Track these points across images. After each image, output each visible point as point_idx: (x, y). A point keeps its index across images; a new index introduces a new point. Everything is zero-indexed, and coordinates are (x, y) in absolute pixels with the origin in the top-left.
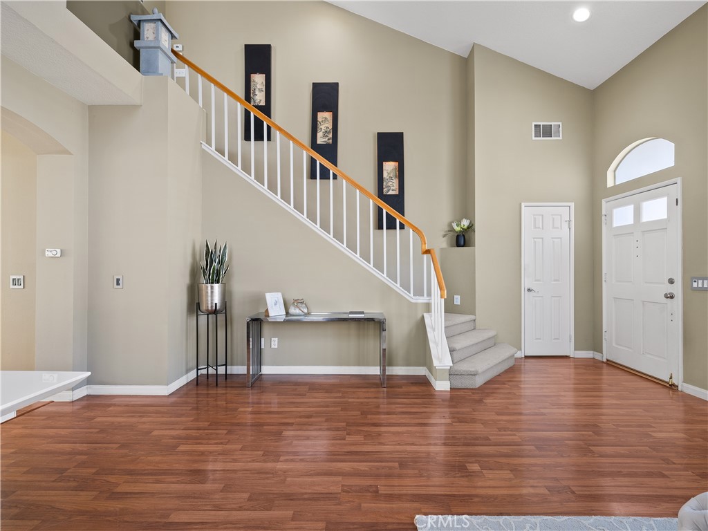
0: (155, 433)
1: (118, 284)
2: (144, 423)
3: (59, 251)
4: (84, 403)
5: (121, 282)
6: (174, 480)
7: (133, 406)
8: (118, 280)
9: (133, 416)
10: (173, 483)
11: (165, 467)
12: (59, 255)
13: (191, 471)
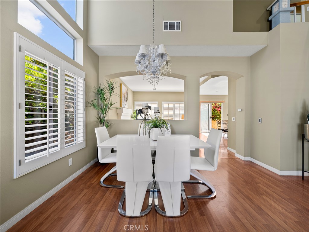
0: (259, 185)
1: (260, 121)
2: (259, 179)
3: (241, 109)
4: (247, 163)
5: (261, 121)
6: (249, 203)
7: (261, 172)
8: (260, 120)
9: (257, 175)
10: (248, 204)
11: (251, 197)
12: (241, 111)
13: (258, 206)
